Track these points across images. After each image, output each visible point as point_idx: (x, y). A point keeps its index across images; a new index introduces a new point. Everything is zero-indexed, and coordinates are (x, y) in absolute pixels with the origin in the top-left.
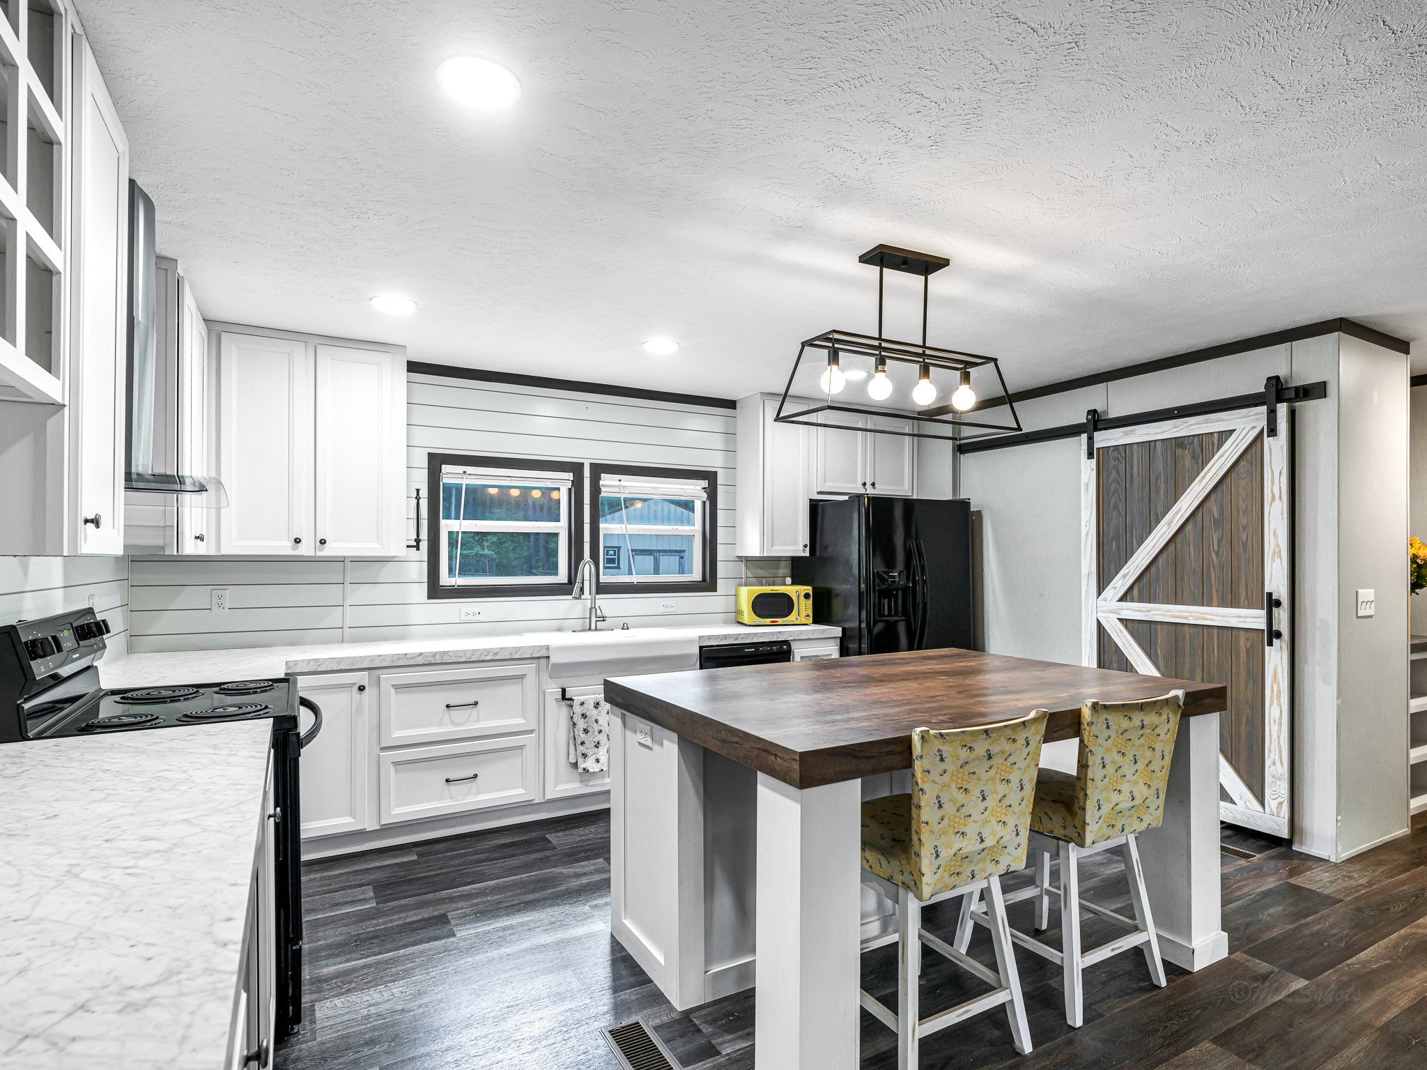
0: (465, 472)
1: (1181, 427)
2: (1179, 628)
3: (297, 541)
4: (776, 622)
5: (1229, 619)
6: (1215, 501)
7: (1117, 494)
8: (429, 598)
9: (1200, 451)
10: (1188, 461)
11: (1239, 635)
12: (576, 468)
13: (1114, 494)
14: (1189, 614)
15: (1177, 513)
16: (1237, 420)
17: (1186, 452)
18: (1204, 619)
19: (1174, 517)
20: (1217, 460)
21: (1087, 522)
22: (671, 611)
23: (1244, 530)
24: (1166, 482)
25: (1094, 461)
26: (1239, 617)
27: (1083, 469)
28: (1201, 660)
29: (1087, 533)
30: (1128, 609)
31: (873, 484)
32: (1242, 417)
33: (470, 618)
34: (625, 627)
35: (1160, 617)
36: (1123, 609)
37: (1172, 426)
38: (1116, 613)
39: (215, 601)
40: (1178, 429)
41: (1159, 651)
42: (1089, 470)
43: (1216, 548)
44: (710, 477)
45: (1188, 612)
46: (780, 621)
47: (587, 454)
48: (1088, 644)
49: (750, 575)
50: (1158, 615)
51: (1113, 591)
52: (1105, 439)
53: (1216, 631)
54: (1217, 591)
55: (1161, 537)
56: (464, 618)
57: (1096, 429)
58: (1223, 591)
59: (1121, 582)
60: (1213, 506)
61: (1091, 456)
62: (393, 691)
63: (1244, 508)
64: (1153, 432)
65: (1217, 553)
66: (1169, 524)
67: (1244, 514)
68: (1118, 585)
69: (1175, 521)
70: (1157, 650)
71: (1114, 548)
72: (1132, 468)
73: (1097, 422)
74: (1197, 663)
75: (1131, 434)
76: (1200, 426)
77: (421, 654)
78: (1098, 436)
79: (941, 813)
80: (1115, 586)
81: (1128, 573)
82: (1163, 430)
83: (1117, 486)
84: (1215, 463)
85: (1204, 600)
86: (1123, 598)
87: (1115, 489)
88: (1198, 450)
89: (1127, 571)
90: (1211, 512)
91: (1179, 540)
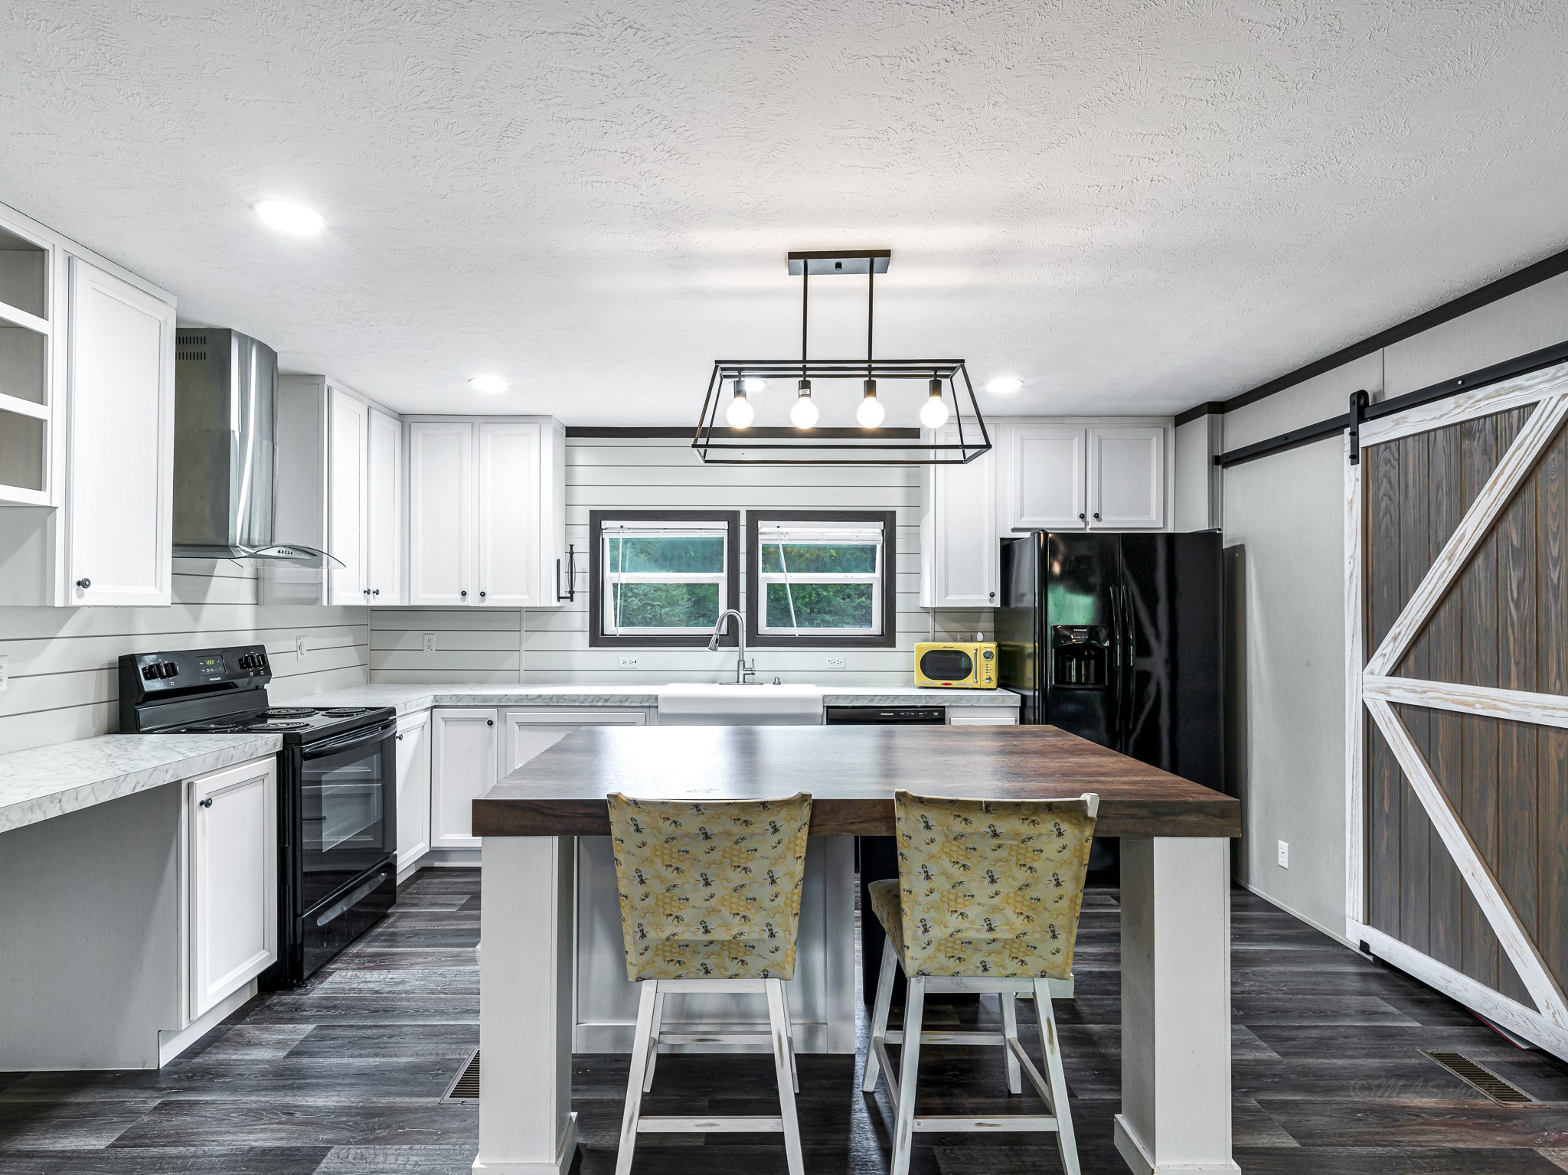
0: (622, 527)
1: (1465, 406)
2: (1466, 720)
3: (464, 594)
4: (950, 684)
5: (1530, 710)
6: (1514, 519)
7: (1388, 514)
8: (590, 646)
9: (1493, 442)
10: (1477, 459)
11: (1548, 738)
12: (732, 517)
13: (1385, 515)
14: (1476, 699)
15: (1460, 541)
16: (1541, 386)
17: (1475, 443)
18: (1497, 708)
19: (1456, 548)
20: (1514, 454)
21: (1351, 557)
22: (837, 666)
23: (1555, 566)
24: (1448, 494)
25: (1359, 466)
26: (1545, 707)
27: (1346, 479)
28: (1495, 773)
29: (1352, 573)
30: (1399, 688)
31: (1097, 516)
32: (1548, 381)
33: (627, 666)
34: (777, 682)
35: (1438, 701)
36: (1392, 688)
37: (1454, 406)
38: (1385, 694)
39: (426, 643)
40: (1462, 408)
41: (1440, 754)
42: (1354, 480)
43: (1515, 595)
44: (887, 519)
45: (1475, 696)
46: (954, 683)
47: (742, 501)
48: (1353, 738)
49: (938, 628)
50: (1436, 698)
51: (1381, 660)
52: (1374, 432)
53: (1515, 729)
54: (1517, 664)
55: (1439, 578)
56: (622, 666)
57: (1362, 418)
58: (1525, 665)
59: (1391, 649)
60: (1511, 528)
61: (1356, 460)
62: (517, 727)
63: (1555, 530)
64: (1430, 418)
65: (1517, 604)
66: (1450, 558)
67: (1555, 539)
68: (1387, 651)
69: (1458, 553)
70: (1437, 755)
71: (1385, 594)
72: (1406, 474)
73: (1364, 407)
74: (1489, 778)
75: (1403, 423)
76: (1491, 400)
77: (540, 696)
78: (1364, 428)
79: (643, 889)
80: (1384, 652)
81: (1399, 633)
82: (1441, 413)
83: (1389, 502)
84: (1510, 459)
85: (1498, 679)
86: (1394, 672)
87: (1387, 505)
88: (1491, 439)
89: (1398, 631)
90: (1508, 537)
91: (1466, 581)
